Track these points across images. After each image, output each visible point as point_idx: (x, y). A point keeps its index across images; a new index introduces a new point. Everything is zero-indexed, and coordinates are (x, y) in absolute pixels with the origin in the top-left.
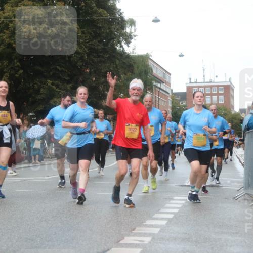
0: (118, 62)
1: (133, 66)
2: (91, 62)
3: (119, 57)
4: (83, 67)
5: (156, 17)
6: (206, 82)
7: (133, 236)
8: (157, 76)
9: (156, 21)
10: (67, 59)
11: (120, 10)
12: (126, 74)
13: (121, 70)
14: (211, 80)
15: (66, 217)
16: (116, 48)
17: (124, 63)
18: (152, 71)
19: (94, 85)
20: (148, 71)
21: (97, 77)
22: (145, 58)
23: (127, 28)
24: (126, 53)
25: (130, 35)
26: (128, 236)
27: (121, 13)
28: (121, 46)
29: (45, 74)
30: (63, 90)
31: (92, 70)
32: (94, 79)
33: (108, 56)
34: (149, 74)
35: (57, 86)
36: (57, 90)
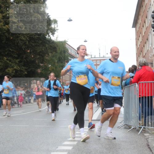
0: (47, 45)
1: (56, 48)
2: (31, 46)
3: (48, 43)
4: (26, 49)
5: (70, 18)
6: (101, 57)
7: (57, 152)
8: (71, 54)
9: (70, 20)
10: (16, 44)
11: (48, 14)
12: (52, 53)
13: (49, 50)
14: (104, 56)
15: (15, 141)
16: (46, 37)
17: (51, 46)
18: (68, 51)
19: (33, 60)
20: (66, 51)
21: (35, 55)
22: (64, 43)
23: (52, 25)
24: (52, 40)
25: (54, 29)
26: (53, 152)
27: (49, 16)
28: (49, 36)
29: (3, 53)
30: (14, 63)
31: (31, 51)
32: (33, 56)
33: (41, 42)
34: (66, 53)
35: (10, 61)
36: (10, 63)
